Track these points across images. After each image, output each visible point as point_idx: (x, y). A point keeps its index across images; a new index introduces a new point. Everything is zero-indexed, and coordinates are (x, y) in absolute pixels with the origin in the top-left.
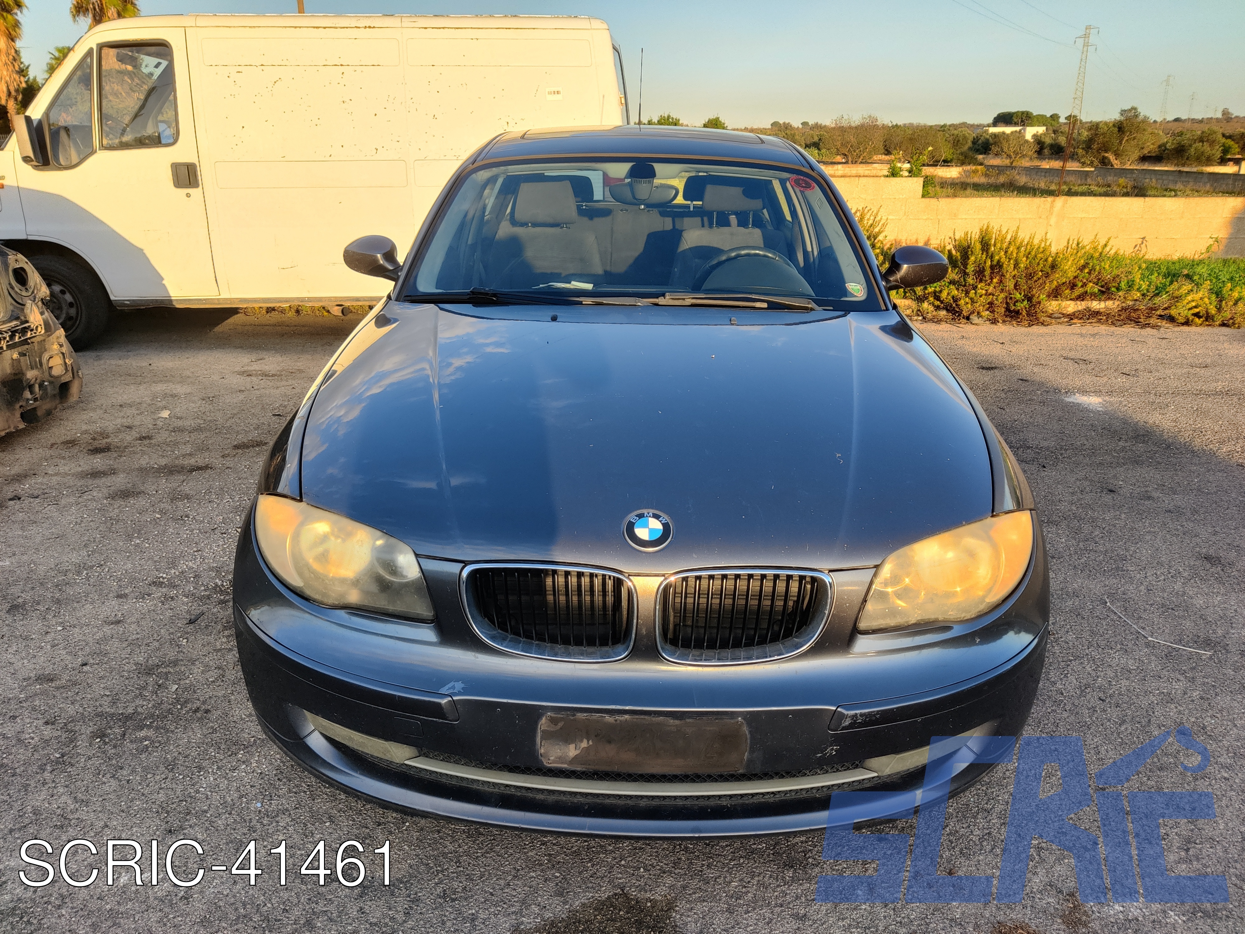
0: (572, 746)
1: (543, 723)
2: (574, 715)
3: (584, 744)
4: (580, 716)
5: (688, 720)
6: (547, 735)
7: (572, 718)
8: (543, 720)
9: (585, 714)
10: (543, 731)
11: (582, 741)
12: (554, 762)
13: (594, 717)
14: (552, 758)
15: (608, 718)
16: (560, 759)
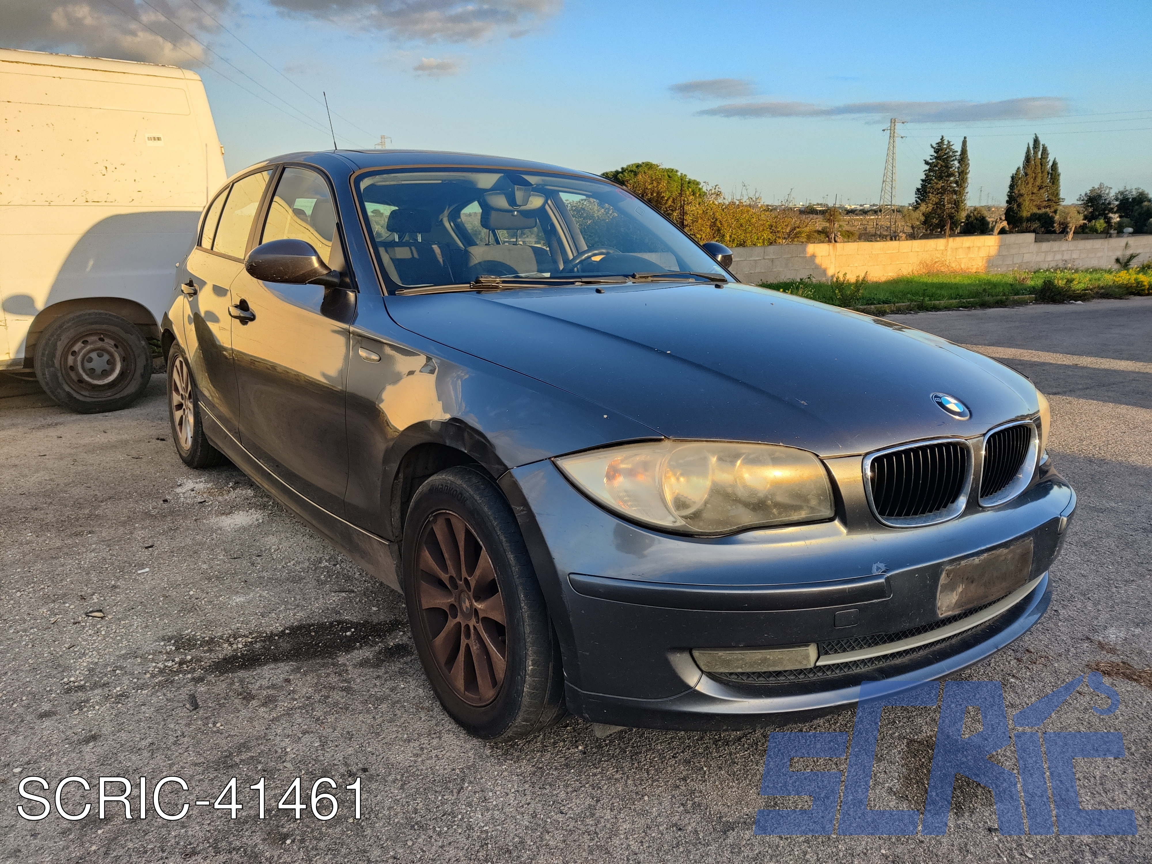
0: (955, 593)
1: (943, 579)
2: (960, 564)
3: (960, 590)
4: (963, 563)
5: (1012, 547)
6: (945, 587)
7: (958, 567)
8: (943, 575)
9: (965, 561)
10: (941, 586)
11: (959, 587)
12: (946, 611)
13: (970, 562)
14: (944, 609)
15: (976, 560)
16: (948, 608)
